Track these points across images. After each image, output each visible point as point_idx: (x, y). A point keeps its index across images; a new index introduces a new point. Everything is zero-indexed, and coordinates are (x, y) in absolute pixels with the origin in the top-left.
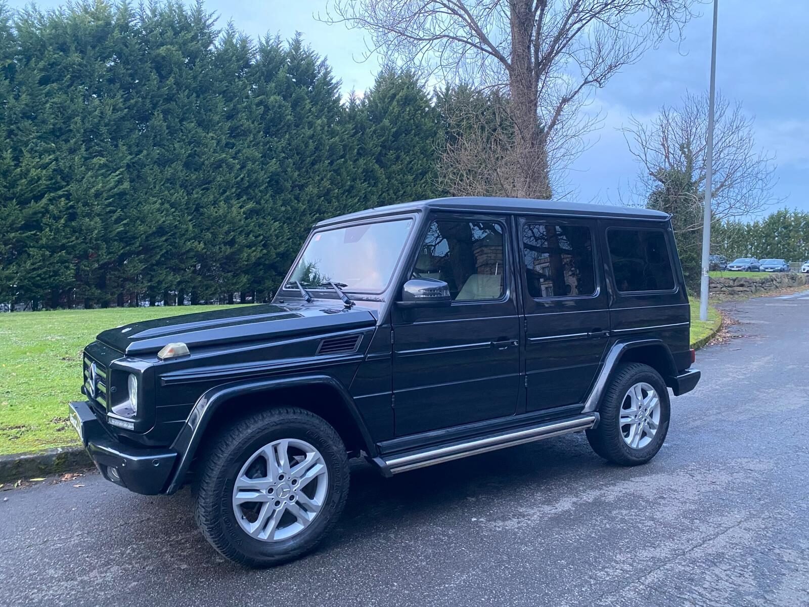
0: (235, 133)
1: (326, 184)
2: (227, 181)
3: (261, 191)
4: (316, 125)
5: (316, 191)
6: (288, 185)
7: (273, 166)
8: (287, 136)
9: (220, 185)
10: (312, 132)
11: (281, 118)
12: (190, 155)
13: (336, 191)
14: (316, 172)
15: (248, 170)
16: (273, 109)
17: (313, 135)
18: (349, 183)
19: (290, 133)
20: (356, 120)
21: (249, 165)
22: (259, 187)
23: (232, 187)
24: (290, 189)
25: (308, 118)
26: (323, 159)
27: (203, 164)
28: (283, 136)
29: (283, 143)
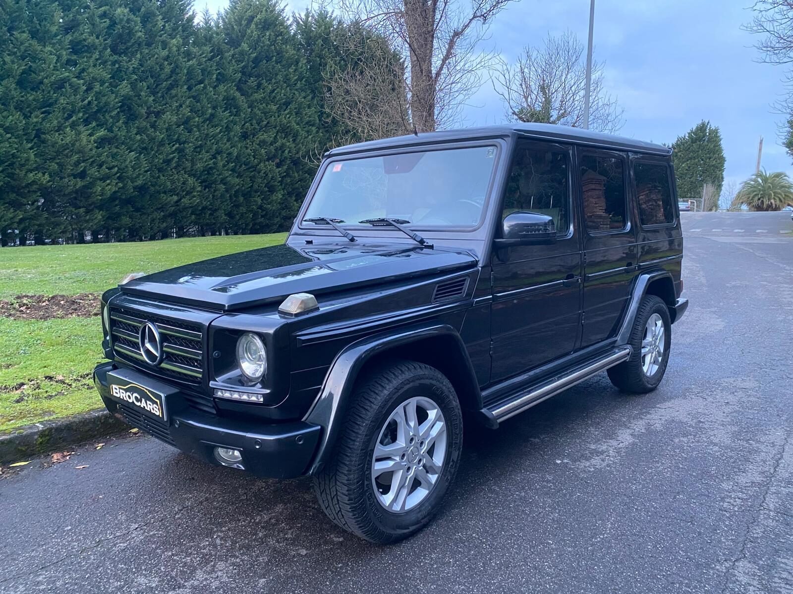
0: (77, 48)
1: (186, 111)
2: (72, 104)
3: (112, 117)
4: (171, 45)
5: (174, 119)
6: (143, 111)
7: (125, 88)
8: (138, 56)
9: (64, 109)
10: (167, 53)
11: (131, 33)
12: (24, 72)
13: (197, 119)
14: (174, 97)
15: (96, 92)
16: (120, 23)
17: (168, 57)
18: (210, 111)
19: (141, 53)
20: (212, 42)
21: (97, 87)
22: (110, 112)
23: (79, 111)
24: (145, 115)
25: (161, 36)
26: (181, 83)
27: (41, 82)
28: (133, 54)
29: (135, 62)
